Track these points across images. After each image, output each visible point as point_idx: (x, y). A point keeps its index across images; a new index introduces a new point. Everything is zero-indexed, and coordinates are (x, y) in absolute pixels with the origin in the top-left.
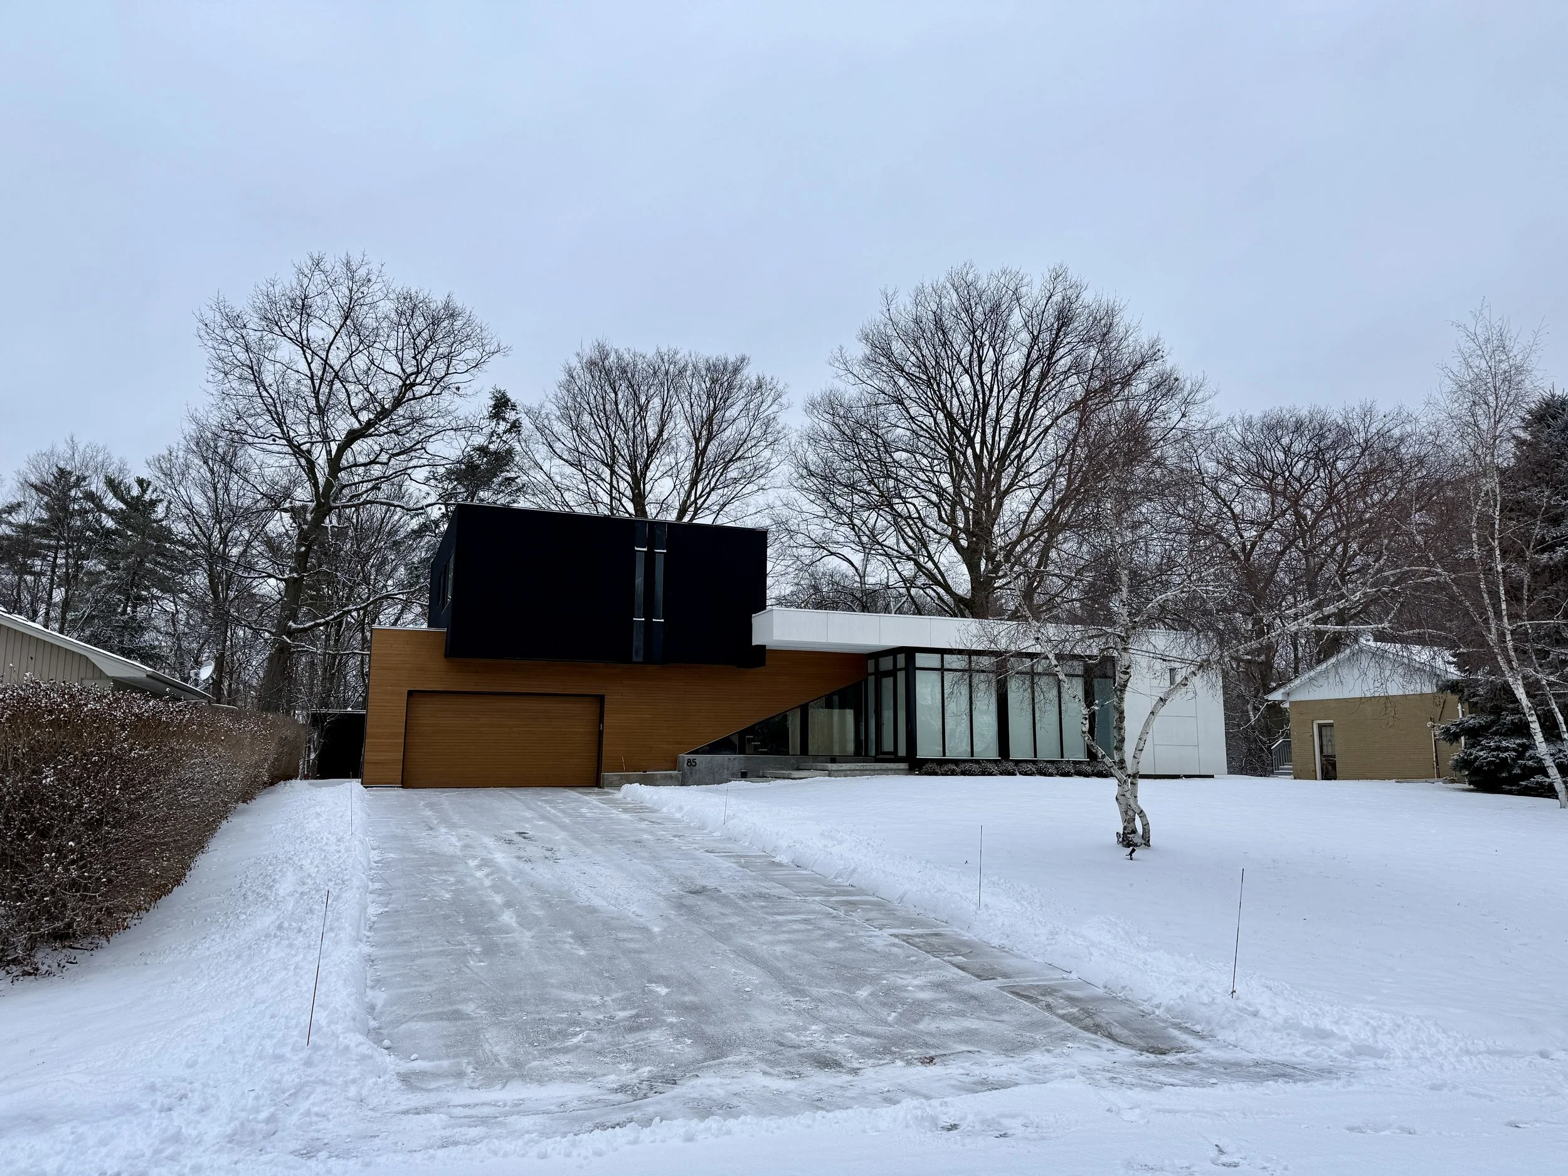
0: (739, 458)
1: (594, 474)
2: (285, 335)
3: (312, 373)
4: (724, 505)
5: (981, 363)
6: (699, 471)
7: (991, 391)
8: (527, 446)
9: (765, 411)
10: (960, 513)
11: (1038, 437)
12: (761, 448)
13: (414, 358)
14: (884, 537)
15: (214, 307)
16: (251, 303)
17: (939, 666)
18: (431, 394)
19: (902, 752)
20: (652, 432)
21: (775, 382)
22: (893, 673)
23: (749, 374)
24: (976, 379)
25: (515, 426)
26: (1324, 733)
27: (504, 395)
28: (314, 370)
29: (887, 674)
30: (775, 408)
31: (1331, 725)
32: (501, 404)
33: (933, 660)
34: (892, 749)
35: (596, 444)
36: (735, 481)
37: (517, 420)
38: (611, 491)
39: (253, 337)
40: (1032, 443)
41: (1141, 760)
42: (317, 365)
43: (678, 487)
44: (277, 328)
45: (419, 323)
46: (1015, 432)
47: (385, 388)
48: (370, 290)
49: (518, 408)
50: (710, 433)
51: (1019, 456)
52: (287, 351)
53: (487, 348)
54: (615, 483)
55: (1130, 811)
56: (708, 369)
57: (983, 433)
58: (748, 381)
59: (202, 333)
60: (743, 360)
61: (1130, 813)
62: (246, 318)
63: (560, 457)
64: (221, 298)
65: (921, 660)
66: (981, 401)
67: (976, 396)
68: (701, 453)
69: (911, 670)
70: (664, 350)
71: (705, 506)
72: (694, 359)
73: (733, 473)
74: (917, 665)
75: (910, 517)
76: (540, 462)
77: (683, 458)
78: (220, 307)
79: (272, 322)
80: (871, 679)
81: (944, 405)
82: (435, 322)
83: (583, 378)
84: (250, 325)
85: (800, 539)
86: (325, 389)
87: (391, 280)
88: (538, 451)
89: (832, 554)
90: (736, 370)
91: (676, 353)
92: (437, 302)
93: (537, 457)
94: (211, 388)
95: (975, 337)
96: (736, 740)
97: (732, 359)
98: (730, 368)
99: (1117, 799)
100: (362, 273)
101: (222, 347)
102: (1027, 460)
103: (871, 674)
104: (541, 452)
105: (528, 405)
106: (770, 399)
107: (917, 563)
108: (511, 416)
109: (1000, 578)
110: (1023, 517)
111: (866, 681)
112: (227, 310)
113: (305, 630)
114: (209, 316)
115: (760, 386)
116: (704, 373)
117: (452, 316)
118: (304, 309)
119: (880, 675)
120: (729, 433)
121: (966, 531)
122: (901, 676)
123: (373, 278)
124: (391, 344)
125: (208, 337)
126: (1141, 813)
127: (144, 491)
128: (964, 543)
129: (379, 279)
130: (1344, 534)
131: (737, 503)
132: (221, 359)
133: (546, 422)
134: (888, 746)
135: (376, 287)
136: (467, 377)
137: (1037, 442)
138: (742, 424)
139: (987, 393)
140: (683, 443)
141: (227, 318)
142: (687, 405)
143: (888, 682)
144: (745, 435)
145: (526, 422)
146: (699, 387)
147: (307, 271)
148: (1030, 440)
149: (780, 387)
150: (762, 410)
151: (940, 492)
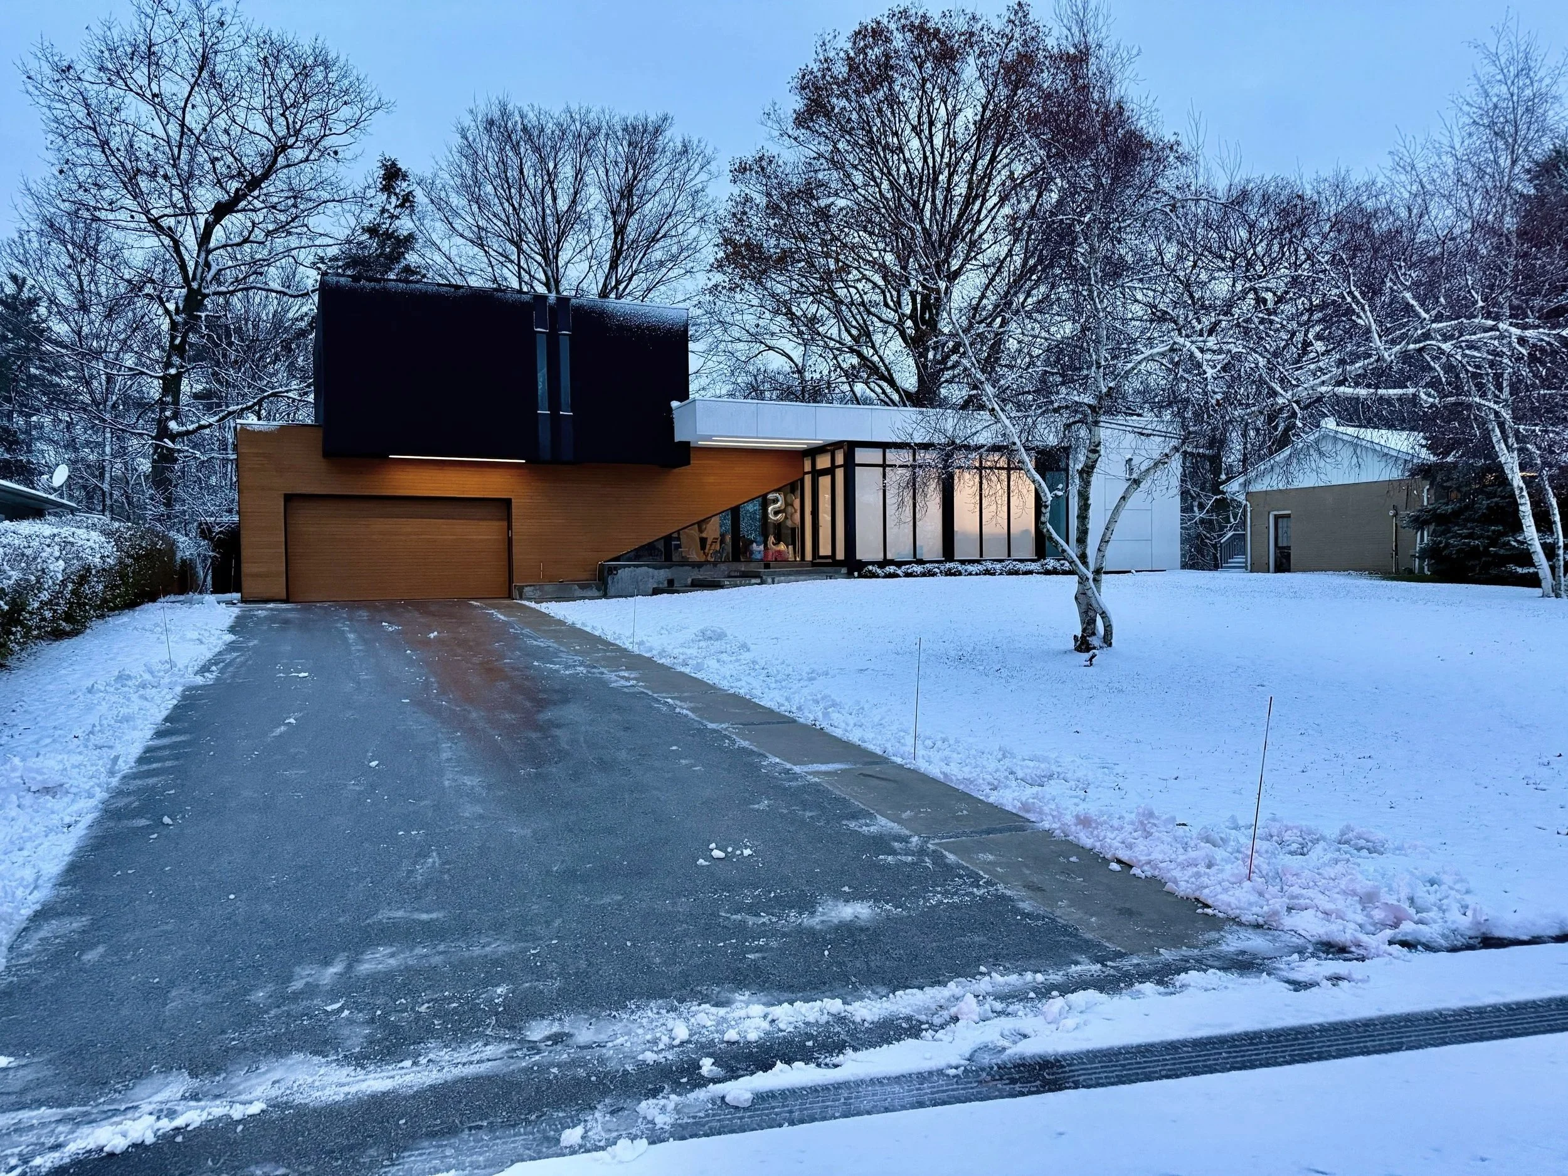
0: (664, 236)
1: (501, 254)
2: (131, 90)
3: (168, 136)
4: (649, 290)
5: (931, 124)
6: (620, 253)
7: (942, 156)
8: (422, 224)
9: (692, 180)
10: (906, 298)
11: (994, 207)
12: (688, 226)
13: (283, 115)
14: (826, 328)
15: (39, 55)
16: (86, 50)
17: (881, 462)
18: (307, 160)
19: (840, 555)
20: (563, 204)
21: (703, 145)
22: (830, 471)
23: (673, 137)
24: (925, 141)
25: (407, 201)
26: (1280, 525)
27: (394, 164)
28: (171, 133)
29: (824, 472)
30: (703, 176)
31: (1288, 516)
32: (392, 174)
33: (875, 456)
34: (829, 553)
35: (501, 220)
36: (661, 264)
37: (411, 192)
38: (519, 273)
39: (92, 91)
40: (986, 216)
41: (1107, 553)
42: (174, 129)
43: (594, 268)
44: (120, 82)
45: (285, 72)
46: (968, 201)
47: (252, 153)
48: (226, 34)
49: (411, 178)
50: (630, 205)
51: (972, 231)
52: (136, 110)
53: (366, 104)
54: (523, 263)
55: (1089, 611)
56: (625, 130)
57: (933, 202)
58: (671, 144)
59: (31, 89)
60: (665, 119)
61: (1091, 614)
62: (79, 67)
63: (462, 236)
64: (46, 44)
65: (861, 455)
66: (931, 165)
67: (925, 158)
68: (620, 231)
69: (850, 466)
70: (574, 107)
71: (627, 291)
72: (607, 117)
73: (657, 255)
74: (857, 461)
75: (852, 303)
76: (438, 242)
77: (598, 235)
78: (46, 53)
79: (116, 75)
80: (808, 479)
81: (889, 169)
82: (304, 73)
83: (482, 141)
84: (86, 76)
85: (736, 332)
86: (185, 156)
87: (250, 21)
88: (434, 230)
89: (770, 348)
90: (658, 131)
91: (588, 111)
92: (305, 45)
93: (434, 237)
94: (51, 156)
95: (924, 92)
96: (661, 546)
97: (652, 118)
98: (650, 128)
99: (1076, 598)
100: (214, 12)
101: (58, 105)
102: (980, 236)
103: (808, 473)
104: (437, 229)
105: (420, 173)
106: (697, 166)
107: (860, 355)
108: (402, 186)
109: (948, 369)
110: (974, 302)
111: (802, 481)
112: (56, 59)
113: (188, 433)
114: (33, 65)
115: (685, 152)
116: (620, 134)
117: (327, 66)
118: (151, 56)
119: (816, 474)
120: (651, 207)
121: (912, 316)
122: (840, 474)
123: (227, 19)
124: (257, 102)
125: (37, 93)
126: (1104, 615)
127: (20, 290)
128: (911, 332)
129: (236, 20)
130: (1305, 317)
131: (662, 288)
132: (56, 120)
133: (443, 194)
134: (825, 550)
135: (233, 30)
136: (346, 139)
137: (993, 213)
138: (666, 195)
139: (938, 159)
140: (598, 219)
141: (56, 67)
142: (602, 171)
143: (825, 482)
144: (669, 209)
145: (420, 197)
146: (618, 150)
147: (149, 11)
148: (984, 212)
149: (709, 151)
150: (687, 179)
151: (886, 273)
